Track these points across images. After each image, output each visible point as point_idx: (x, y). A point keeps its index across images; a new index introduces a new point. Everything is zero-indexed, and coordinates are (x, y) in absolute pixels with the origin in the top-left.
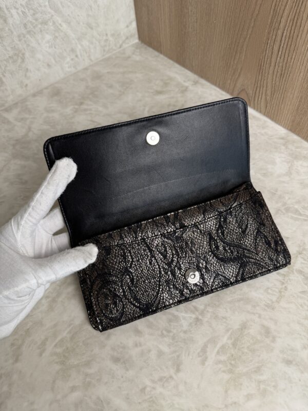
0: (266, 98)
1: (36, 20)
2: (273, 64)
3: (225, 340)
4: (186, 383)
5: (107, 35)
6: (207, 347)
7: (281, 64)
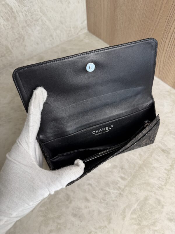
0: (160, 69)
1: (32, 18)
2: (165, 51)
3: (135, 206)
4: (114, 230)
5: (70, 27)
6: (126, 210)
7: (169, 51)
